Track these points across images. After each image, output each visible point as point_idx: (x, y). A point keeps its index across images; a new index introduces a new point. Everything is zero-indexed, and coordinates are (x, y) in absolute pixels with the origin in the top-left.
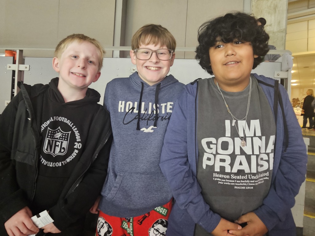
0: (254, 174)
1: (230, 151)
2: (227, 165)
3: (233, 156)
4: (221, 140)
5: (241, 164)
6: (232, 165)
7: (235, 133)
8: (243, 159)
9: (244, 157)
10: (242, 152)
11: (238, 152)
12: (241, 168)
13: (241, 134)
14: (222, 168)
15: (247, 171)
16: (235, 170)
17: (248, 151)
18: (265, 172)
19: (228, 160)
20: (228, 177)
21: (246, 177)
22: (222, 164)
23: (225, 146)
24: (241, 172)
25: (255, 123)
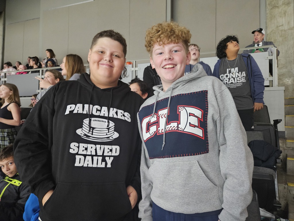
0: (236, 83)
1: (228, 77)
2: (227, 82)
3: (229, 79)
4: (225, 75)
5: (232, 81)
6: (229, 81)
7: (230, 72)
8: (233, 79)
9: (233, 78)
10: (232, 77)
11: (231, 77)
12: (232, 82)
13: (232, 72)
14: (227, 83)
15: (234, 82)
16: (230, 83)
17: (234, 77)
18: (241, 83)
19: (228, 80)
20: (228, 85)
21: (234, 84)
22: (226, 82)
23: (227, 76)
24: (232, 83)
25: (237, 69)
